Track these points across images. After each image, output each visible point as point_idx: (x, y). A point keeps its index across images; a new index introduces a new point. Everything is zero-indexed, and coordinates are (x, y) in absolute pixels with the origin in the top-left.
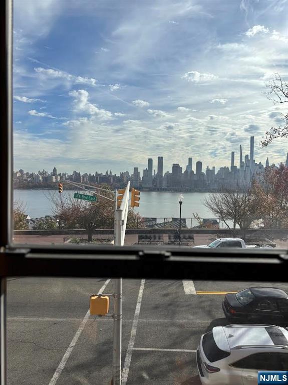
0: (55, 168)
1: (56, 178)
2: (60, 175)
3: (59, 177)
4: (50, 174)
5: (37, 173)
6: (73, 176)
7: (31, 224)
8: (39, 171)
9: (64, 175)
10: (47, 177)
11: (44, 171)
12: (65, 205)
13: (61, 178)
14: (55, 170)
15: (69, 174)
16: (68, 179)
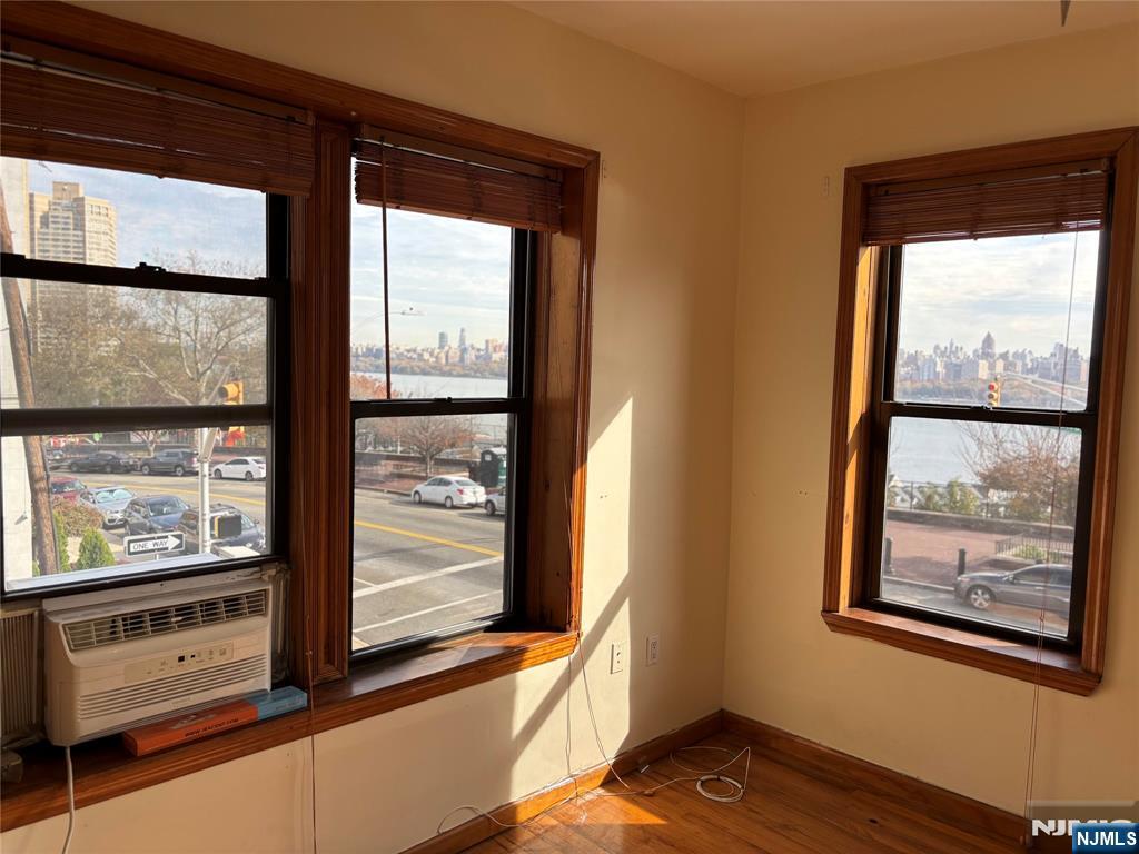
0: (989, 336)
1: (992, 367)
2: (1004, 356)
3: (1000, 366)
4: (971, 354)
5: (928, 352)
6: (1053, 360)
7: (903, 500)
8: (937, 347)
9: (1021, 356)
10: (960, 366)
11: (952, 345)
12: (1008, 445)
13: (1009, 366)
14: (988, 341)
15: (1037, 355)
16: (1031, 371)
